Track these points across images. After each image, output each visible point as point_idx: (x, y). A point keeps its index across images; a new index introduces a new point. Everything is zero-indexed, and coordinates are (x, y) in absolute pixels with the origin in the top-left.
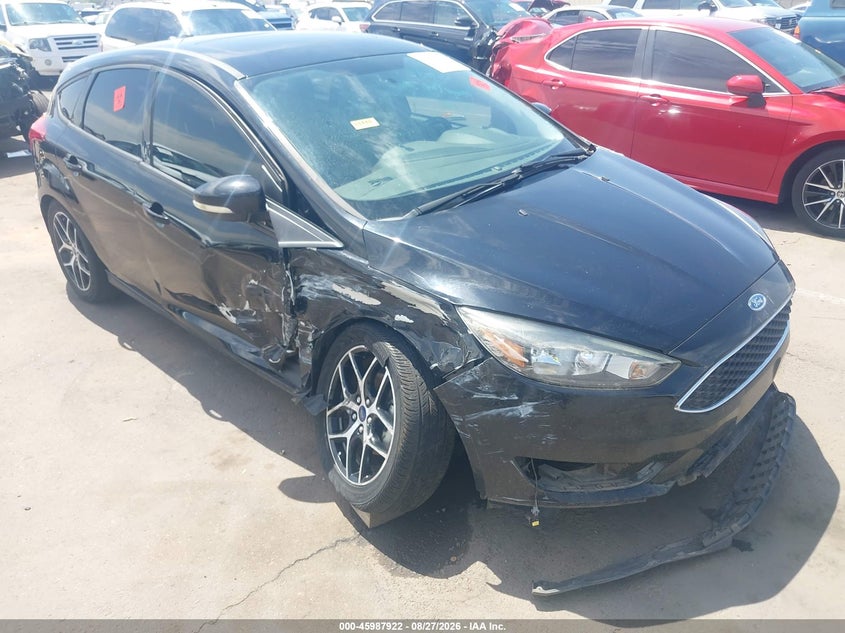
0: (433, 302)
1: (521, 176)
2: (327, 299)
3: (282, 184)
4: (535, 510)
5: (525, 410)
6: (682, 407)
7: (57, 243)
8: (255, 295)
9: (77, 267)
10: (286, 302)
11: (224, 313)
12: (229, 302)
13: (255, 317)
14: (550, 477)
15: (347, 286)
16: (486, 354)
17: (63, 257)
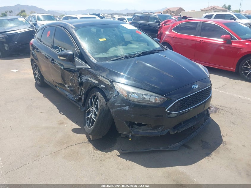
0: (108, 81)
1: (141, 54)
2: (87, 82)
3: (79, 53)
4: (130, 136)
5: (127, 108)
6: (167, 110)
7: (34, 71)
8: (72, 81)
9: (37, 77)
10: (78, 82)
11: (66, 87)
12: (67, 84)
13: (73, 88)
14: (135, 128)
15: (91, 78)
16: (119, 94)
17: (35, 75)
